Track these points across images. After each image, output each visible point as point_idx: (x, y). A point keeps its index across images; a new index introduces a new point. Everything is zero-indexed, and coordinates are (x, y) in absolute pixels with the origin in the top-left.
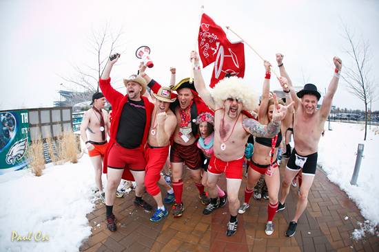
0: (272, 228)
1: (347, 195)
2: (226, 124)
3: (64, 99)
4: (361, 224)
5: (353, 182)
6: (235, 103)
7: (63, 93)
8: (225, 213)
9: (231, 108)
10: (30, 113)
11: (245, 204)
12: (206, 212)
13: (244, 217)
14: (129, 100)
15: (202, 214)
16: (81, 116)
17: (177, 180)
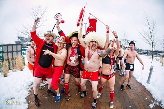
0: (113, 105)
1: (146, 88)
2: (90, 53)
3: (20, 41)
4: (153, 101)
5: (148, 82)
6: (94, 43)
7: (20, 38)
8: (90, 98)
9: (92, 46)
10: (4, 46)
11: (99, 93)
12: (81, 97)
13: (99, 99)
14: (46, 43)
15: (79, 98)
16: (26, 48)
17: (67, 82)
